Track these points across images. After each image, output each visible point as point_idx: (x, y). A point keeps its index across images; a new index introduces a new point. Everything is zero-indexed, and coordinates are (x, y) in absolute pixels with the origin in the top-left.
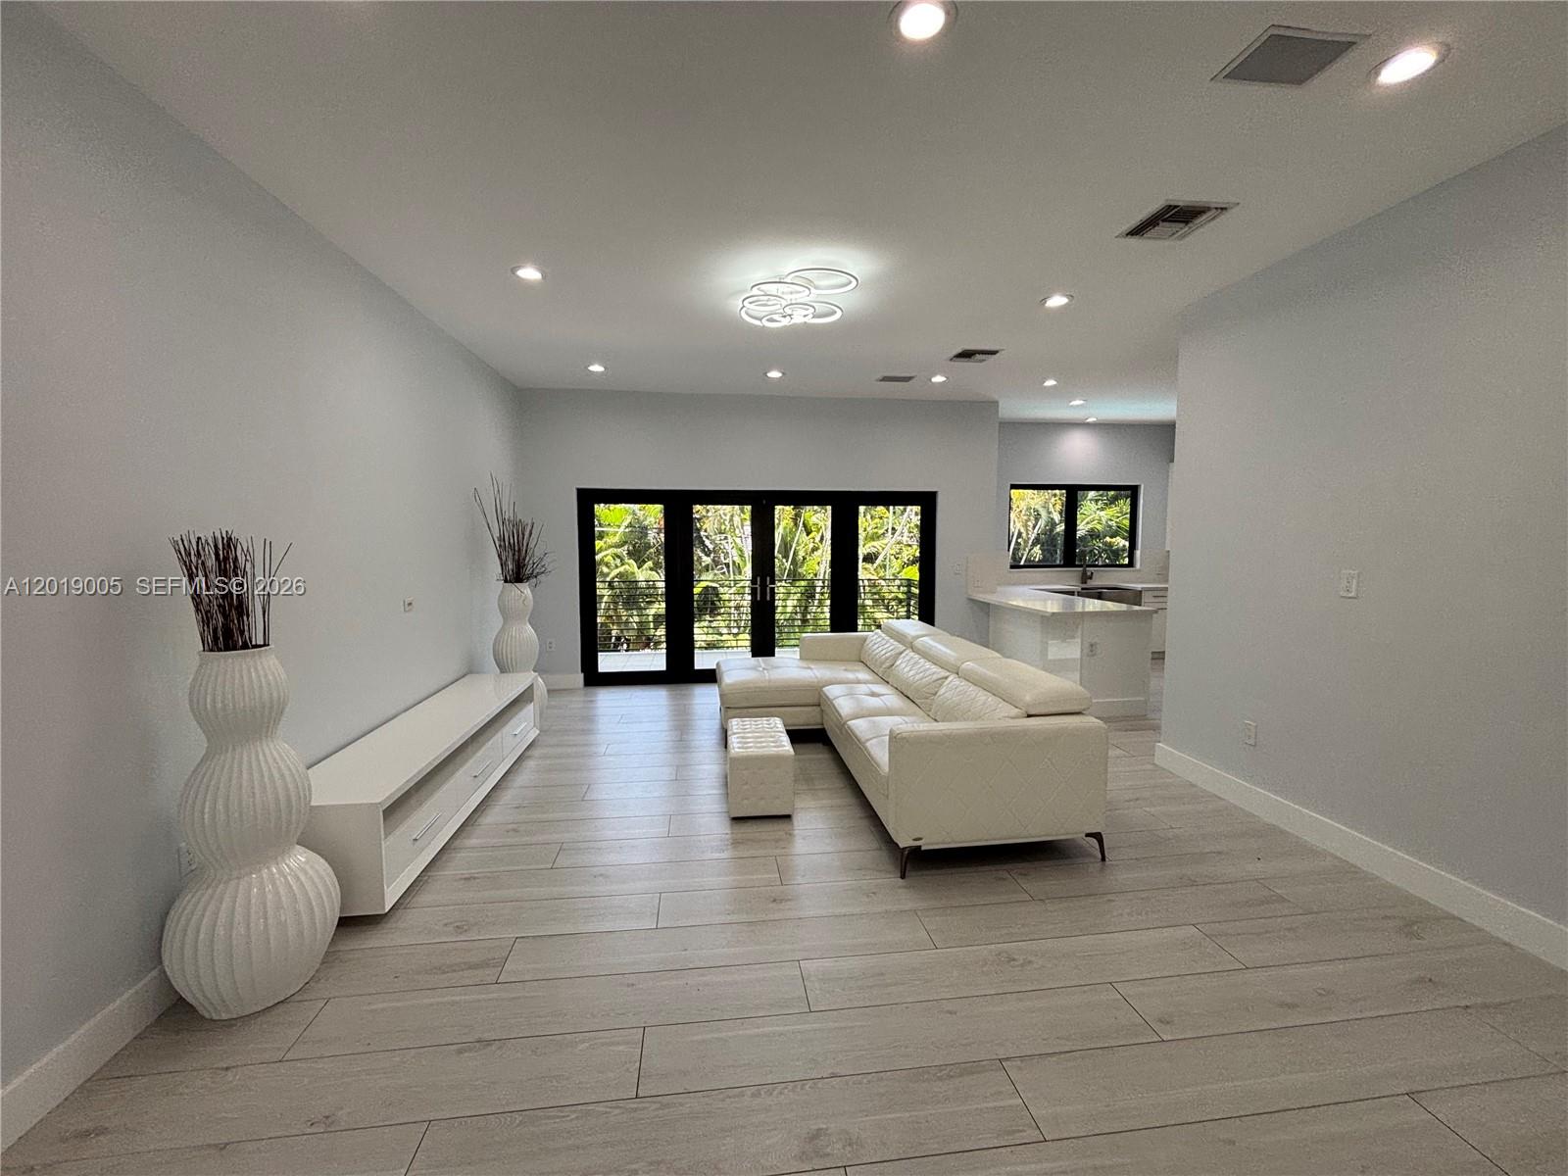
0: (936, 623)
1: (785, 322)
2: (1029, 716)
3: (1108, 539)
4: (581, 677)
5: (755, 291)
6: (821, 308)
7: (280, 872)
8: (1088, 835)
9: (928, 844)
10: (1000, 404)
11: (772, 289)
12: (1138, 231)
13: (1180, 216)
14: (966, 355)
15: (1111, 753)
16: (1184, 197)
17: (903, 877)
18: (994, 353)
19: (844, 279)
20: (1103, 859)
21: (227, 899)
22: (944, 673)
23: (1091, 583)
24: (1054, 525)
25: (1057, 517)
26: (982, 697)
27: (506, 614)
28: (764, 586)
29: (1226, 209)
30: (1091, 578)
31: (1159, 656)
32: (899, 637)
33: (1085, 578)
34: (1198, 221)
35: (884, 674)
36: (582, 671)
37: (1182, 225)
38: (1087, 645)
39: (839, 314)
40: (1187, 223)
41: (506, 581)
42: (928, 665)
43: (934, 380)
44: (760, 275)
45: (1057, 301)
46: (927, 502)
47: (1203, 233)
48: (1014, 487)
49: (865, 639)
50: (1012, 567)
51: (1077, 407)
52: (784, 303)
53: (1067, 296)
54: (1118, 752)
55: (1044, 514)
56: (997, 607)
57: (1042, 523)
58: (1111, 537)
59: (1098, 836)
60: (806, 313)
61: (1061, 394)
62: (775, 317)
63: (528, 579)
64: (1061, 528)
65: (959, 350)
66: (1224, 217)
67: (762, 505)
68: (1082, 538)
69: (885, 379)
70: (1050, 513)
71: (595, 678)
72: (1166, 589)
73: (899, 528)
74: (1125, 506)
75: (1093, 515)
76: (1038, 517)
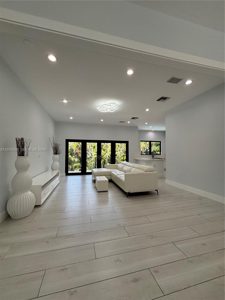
0: (129, 161)
1: (106, 111)
2: (146, 172)
3: (156, 152)
4: (65, 174)
5: (102, 106)
6: (112, 109)
7: (27, 194)
8: (156, 190)
9: (131, 192)
10: (139, 127)
11: (104, 106)
12: (158, 100)
13: (164, 98)
14: (133, 118)
15: (158, 182)
16: (164, 96)
17: (127, 197)
18: (138, 118)
19: (116, 105)
20: (158, 194)
21: (20, 197)
22: (132, 168)
23: (154, 157)
24: (148, 150)
25: (148, 148)
26: (138, 170)
27: (54, 160)
28: (99, 157)
29: (170, 98)
30: (154, 156)
31: (165, 169)
32: (124, 164)
33: (153, 157)
34: (167, 99)
35: (121, 170)
36: (65, 172)
37: (164, 100)
38: (154, 166)
39: (115, 110)
40: (165, 99)
41: (54, 154)
42: (129, 167)
43: (128, 122)
44: (103, 104)
45: (147, 110)
46: (127, 143)
47: (167, 101)
48: (141, 141)
49: (118, 165)
50: (141, 155)
51: (151, 128)
52: (106, 108)
53: (149, 109)
54: (159, 182)
55: (146, 148)
56: (139, 160)
57: (145, 149)
58: (157, 152)
59: (157, 190)
60: (109, 110)
61: (148, 125)
62: (104, 110)
63: (58, 154)
64: (149, 150)
65: (132, 117)
66: (170, 99)
67: (99, 143)
68: (153, 152)
69: (120, 122)
70: (147, 148)
71: (67, 174)
72: (165, 158)
73: (121, 150)
74: (159, 146)
75: (154, 148)
76: (145, 148)
